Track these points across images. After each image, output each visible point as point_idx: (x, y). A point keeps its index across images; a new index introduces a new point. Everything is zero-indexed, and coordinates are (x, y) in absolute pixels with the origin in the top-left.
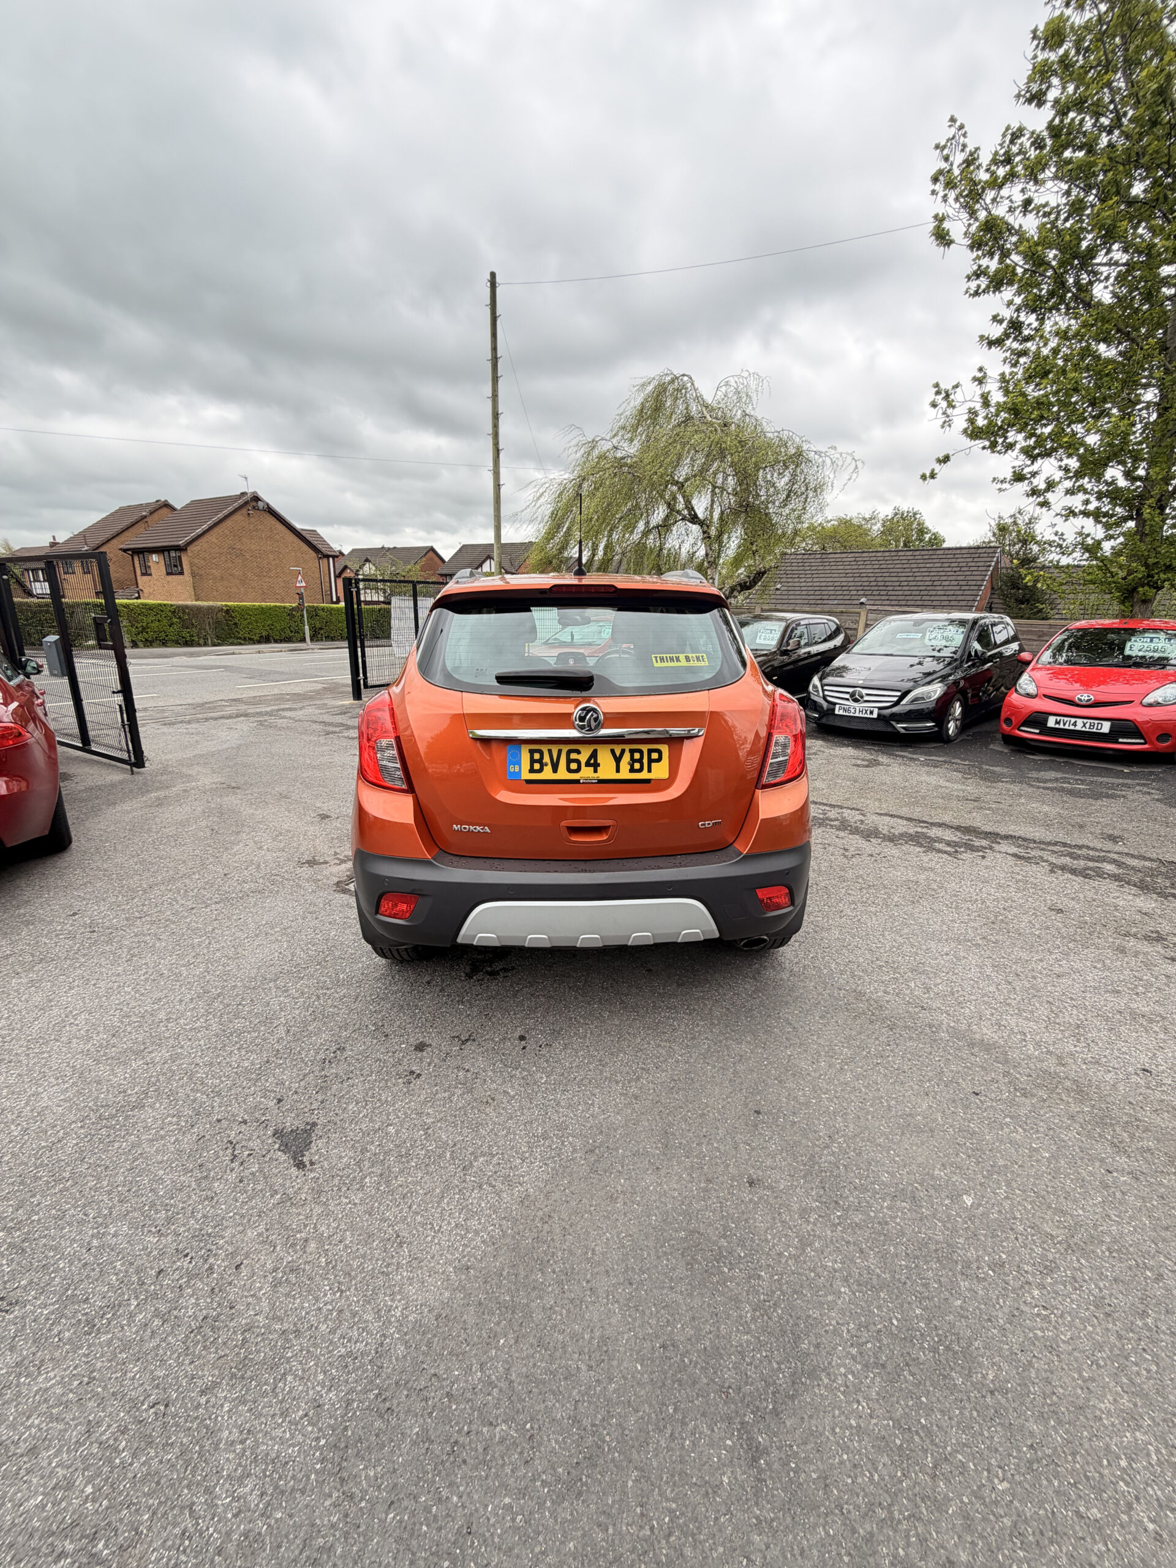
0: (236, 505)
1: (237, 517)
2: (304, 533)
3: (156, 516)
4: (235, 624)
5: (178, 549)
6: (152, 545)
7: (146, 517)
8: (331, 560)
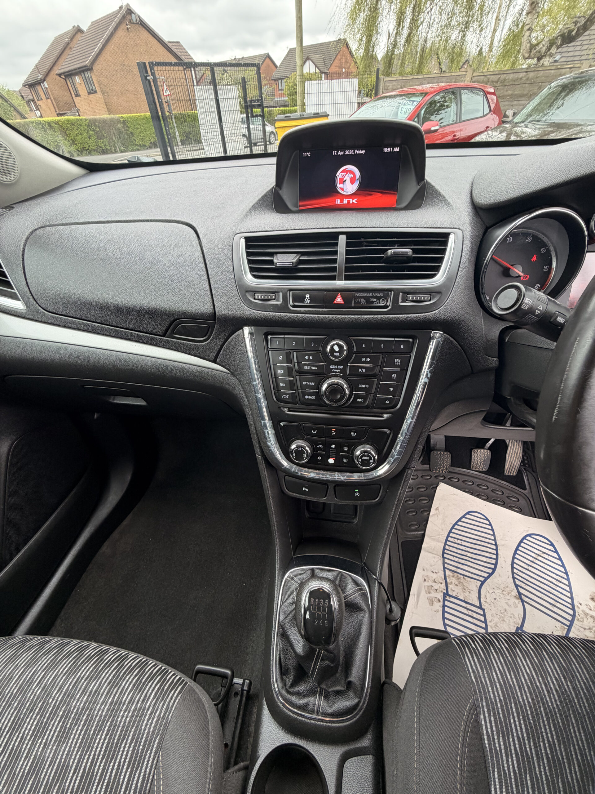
0: (117, 20)
1: (121, 33)
2: (170, 45)
3: (75, 41)
4: (132, 133)
5: (88, 69)
6: (72, 68)
7: (68, 44)
8: (192, 69)
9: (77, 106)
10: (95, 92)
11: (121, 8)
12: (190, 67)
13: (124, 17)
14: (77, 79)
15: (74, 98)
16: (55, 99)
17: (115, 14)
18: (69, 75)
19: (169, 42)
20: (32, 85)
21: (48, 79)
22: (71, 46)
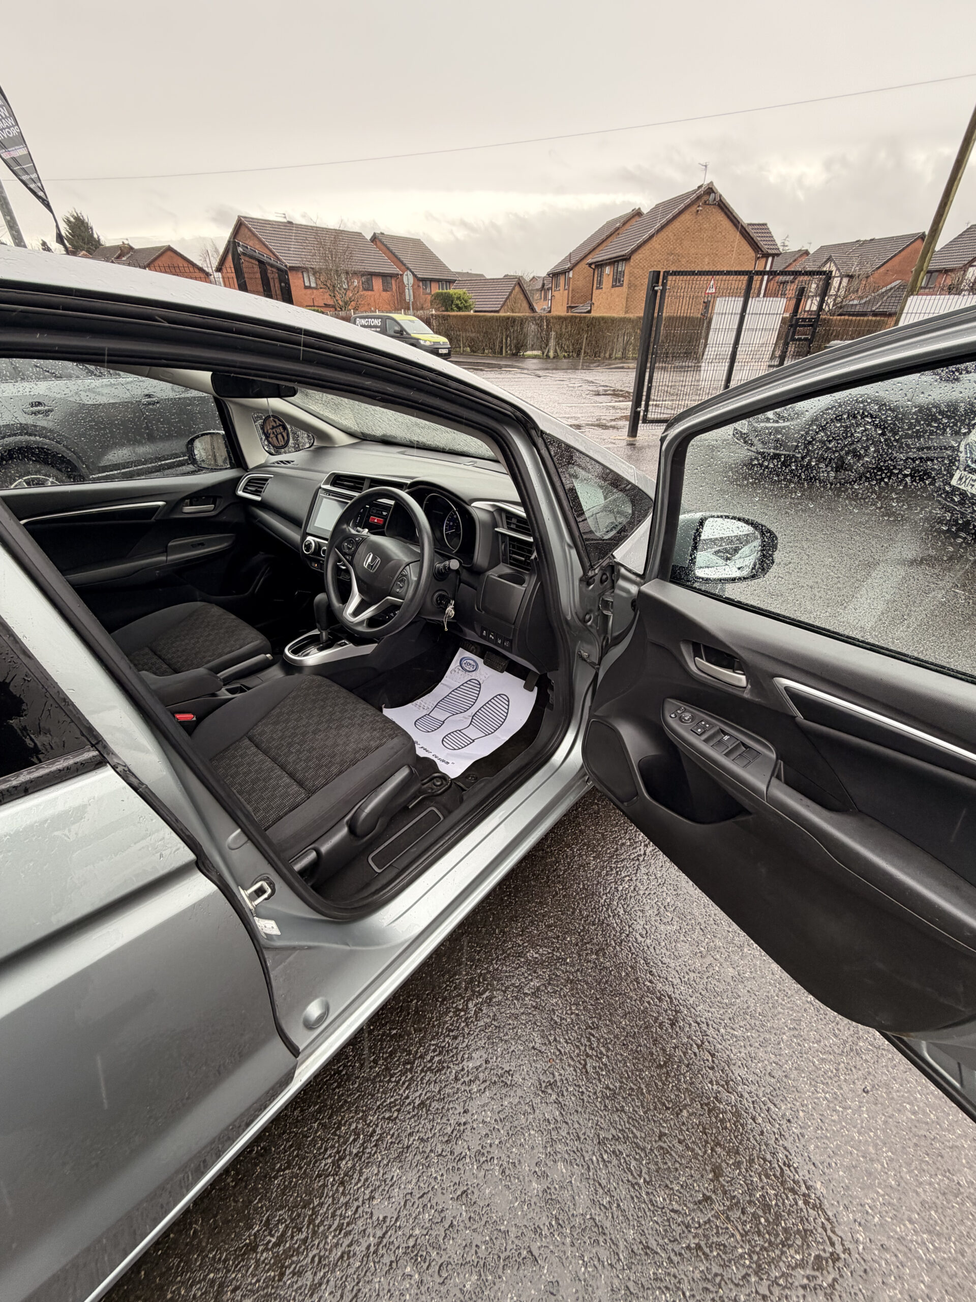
0: (688, 201)
1: (686, 216)
2: (749, 229)
3: (627, 226)
5: (626, 259)
6: (607, 257)
7: (618, 229)
8: (770, 259)
9: (593, 301)
10: (622, 285)
11: (700, 187)
12: (766, 256)
13: (699, 198)
14: (607, 270)
15: (594, 291)
16: (573, 290)
17: (688, 195)
18: (600, 265)
19: (750, 224)
20: (555, 275)
21: (576, 269)
22: (620, 231)
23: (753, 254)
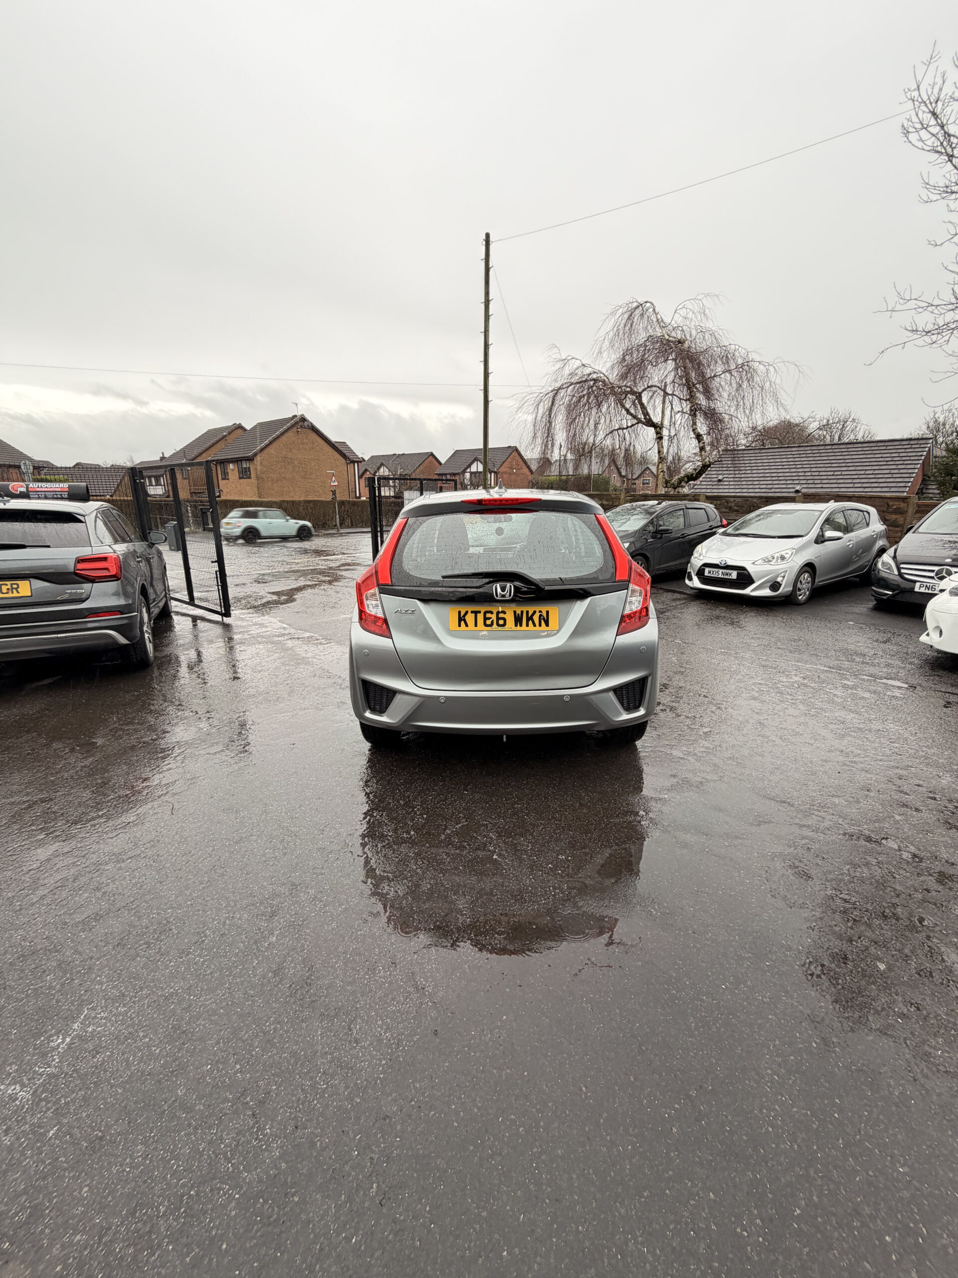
0: (289, 424)
1: (290, 434)
2: (337, 445)
3: (233, 436)
5: (247, 459)
6: (229, 457)
7: (225, 436)
8: (356, 464)
9: (221, 488)
10: (250, 478)
11: (295, 416)
12: (353, 462)
13: (296, 423)
14: (231, 466)
15: (220, 481)
16: (193, 480)
17: (288, 420)
18: (221, 462)
19: (336, 442)
22: (228, 438)
23: (342, 460)
